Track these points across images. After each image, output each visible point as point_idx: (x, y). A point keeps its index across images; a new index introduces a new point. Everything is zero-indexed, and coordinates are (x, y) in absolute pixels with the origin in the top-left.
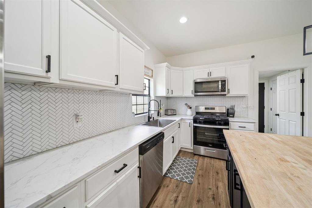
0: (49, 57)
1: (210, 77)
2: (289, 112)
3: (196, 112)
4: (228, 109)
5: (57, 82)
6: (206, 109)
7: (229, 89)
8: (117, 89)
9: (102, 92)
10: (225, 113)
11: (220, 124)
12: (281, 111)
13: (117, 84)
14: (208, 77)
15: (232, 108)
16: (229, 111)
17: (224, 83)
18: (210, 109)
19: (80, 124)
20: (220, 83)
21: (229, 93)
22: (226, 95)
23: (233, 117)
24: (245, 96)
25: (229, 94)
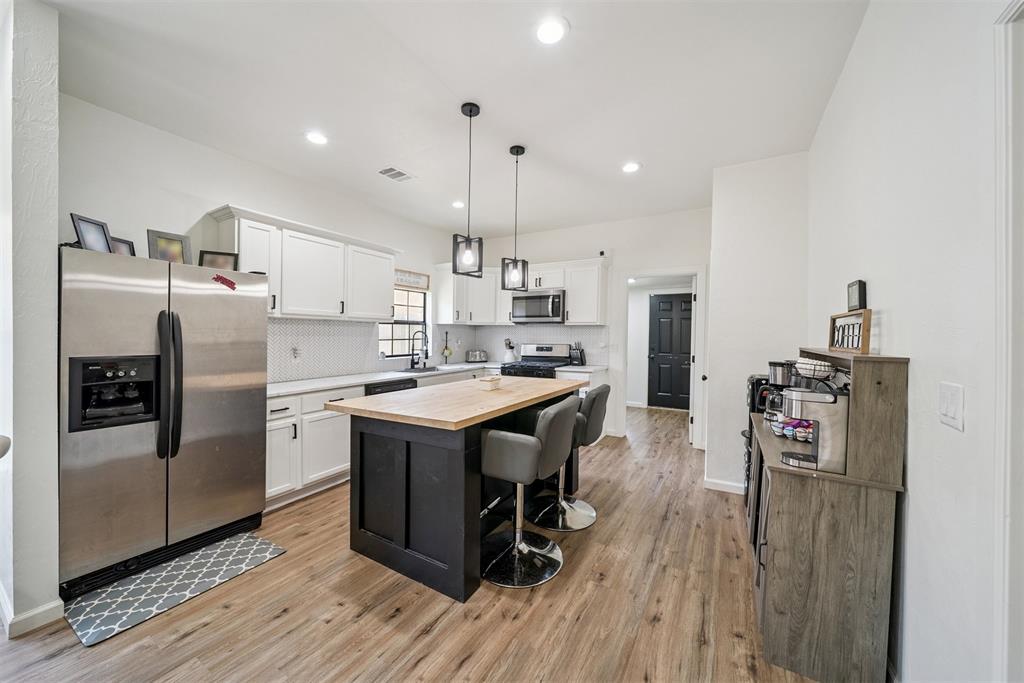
0: (274, 296)
3: (522, 356)
5: (280, 316)
6: (538, 349)
7: (567, 312)
8: (344, 317)
9: (326, 322)
13: (343, 312)
17: (558, 300)
19: (298, 360)
20: (550, 300)
21: (568, 319)
22: (562, 322)
25: (567, 321)
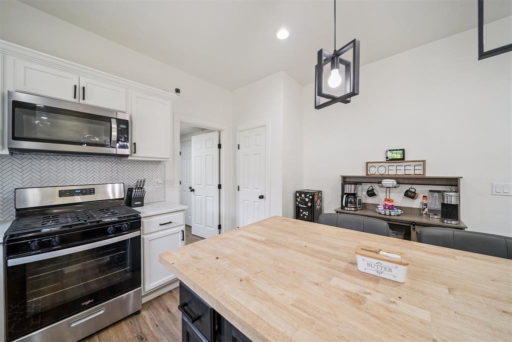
1: (81, 101)
2: (206, 185)
3: (17, 210)
4: (130, 190)
6: (62, 194)
7: (135, 144)
10: (123, 199)
11: (118, 231)
12: (197, 184)
14: (73, 100)
15: (140, 186)
16: (133, 193)
17: (124, 127)
18: (78, 194)
20: (114, 126)
21: (135, 152)
22: (127, 156)
23: (142, 205)
24: (160, 162)
25: (134, 155)
